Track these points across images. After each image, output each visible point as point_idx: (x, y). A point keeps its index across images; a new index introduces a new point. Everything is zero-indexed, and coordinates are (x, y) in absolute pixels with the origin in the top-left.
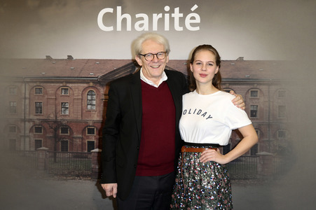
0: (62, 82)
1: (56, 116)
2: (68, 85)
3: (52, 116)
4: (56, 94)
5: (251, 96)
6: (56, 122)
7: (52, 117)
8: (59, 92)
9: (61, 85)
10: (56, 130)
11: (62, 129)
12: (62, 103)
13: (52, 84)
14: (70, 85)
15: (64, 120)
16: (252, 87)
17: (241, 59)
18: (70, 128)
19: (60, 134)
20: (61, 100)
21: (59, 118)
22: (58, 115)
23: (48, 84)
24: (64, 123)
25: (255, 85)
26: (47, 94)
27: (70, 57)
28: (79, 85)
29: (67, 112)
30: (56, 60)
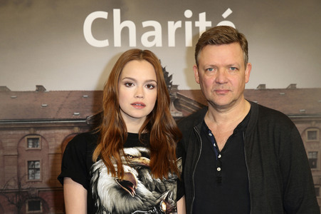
0: (28, 129)
1: (19, 184)
2: (38, 132)
3: (12, 183)
4: (18, 148)
5: (309, 138)
6: (19, 192)
7: (13, 185)
8: (24, 145)
9: (27, 132)
10: (19, 206)
11: (29, 203)
12: (29, 162)
13: (12, 132)
14: (42, 133)
15: (33, 189)
16: (309, 125)
17: (293, 87)
18: (44, 202)
19: (27, 212)
20: (26, 157)
21: (25, 187)
22: (22, 182)
23: (5, 132)
24: (33, 193)
25: (314, 123)
26: (3, 148)
27: (40, 88)
28: (57, 131)
29: (38, 176)
30: (16, 93)
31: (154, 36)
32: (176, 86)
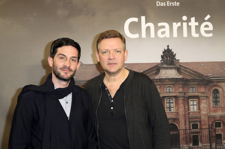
30: (86, 65)
31: (165, 32)
32: (178, 60)
